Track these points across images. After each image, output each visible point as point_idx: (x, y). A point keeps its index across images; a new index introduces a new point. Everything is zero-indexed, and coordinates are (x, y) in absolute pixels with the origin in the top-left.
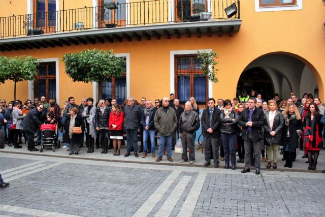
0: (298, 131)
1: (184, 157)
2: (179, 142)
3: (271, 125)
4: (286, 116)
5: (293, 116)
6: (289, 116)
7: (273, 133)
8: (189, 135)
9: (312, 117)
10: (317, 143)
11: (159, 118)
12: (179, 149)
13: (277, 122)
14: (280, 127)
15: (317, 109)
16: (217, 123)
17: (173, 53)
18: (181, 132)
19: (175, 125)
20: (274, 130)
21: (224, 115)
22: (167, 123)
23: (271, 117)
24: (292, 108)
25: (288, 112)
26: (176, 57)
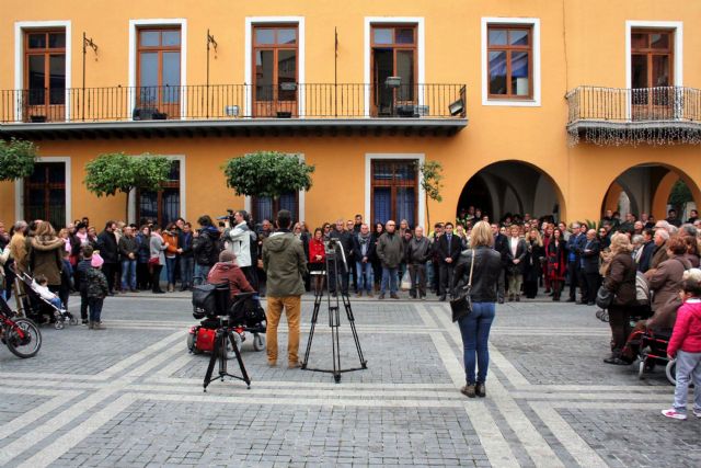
0: (541, 258)
1: (413, 292)
2: (407, 276)
3: (514, 252)
4: (528, 242)
5: (536, 242)
6: (532, 242)
7: (516, 261)
8: (420, 266)
9: (557, 243)
10: (562, 272)
11: (384, 246)
12: (406, 284)
13: (520, 249)
14: (523, 255)
15: (561, 235)
17: (369, 157)
18: (410, 262)
19: (402, 255)
20: (517, 257)
21: (466, 242)
22: (392, 252)
23: (514, 243)
24: (534, 233)
25: (530, 238)
26: (373, 162)
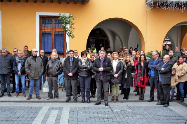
0: (133, 74)
1: (50, 95)
2: (46, 84)
3: (115, 69)
4: (124, 63)
5: (129, 63)
6: (127, 63)
7: (116, 76)
8: (54, 78)
9: (142, 64)
10: (146, 82)
12: (46, 89)
13: (119, 68)
14: (121, 71)
15: (145, 59)
16: (76, 69)
17: (38, 14)
18: (48, 75)
19: (42, 70)
20: (116, 73)
22: (36, 69)
23: (115, 64)
25: (126, 61)
26: (41, 17)
